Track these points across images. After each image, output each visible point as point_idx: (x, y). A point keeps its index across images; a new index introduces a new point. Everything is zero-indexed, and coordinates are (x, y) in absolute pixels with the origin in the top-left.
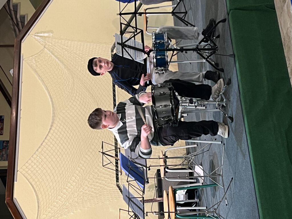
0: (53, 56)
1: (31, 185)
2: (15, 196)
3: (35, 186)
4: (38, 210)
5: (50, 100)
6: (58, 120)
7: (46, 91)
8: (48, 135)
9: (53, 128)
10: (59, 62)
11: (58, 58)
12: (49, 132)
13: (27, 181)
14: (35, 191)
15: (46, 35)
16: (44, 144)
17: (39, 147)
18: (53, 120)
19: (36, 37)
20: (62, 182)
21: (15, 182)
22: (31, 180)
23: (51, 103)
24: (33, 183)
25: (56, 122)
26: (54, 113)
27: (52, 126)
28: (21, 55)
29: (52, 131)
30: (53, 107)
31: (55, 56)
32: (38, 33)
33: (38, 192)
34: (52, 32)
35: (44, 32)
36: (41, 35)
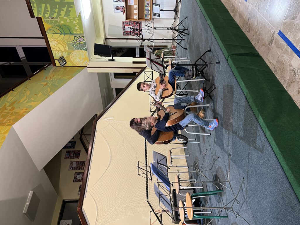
0: (113, 128)
1: (94, 200)
2: (83, 207)
3: (96, 201)
4: (97, 217)
5: (110, 150)
6: (113, 161)
7: (108, 146)
8: (107, 170)
9: (110, 166)
10: (116, 131)
11: (116, 129)
12: (108, 168)
13: (92, 198)
14: (96, 204)
15: (110, 118)
16: (104, 175)
17: (101, 177)
18: (111, 161)
19: (105, 119)
20: (113, 199)
21: (85, 198)
22: (94, 197)
23: (110, 152)
24: (95, 199)
25: (112, 163)
26: (111, 158)
27: (109, 164)
28: (96, 128)
29: (109, 168)
30: (111, 154)
31: (114, 128)
32: (106, 118)
33: (98, 205)
34: (114, 117)
35: (110, 117)
36: (108, 118)
